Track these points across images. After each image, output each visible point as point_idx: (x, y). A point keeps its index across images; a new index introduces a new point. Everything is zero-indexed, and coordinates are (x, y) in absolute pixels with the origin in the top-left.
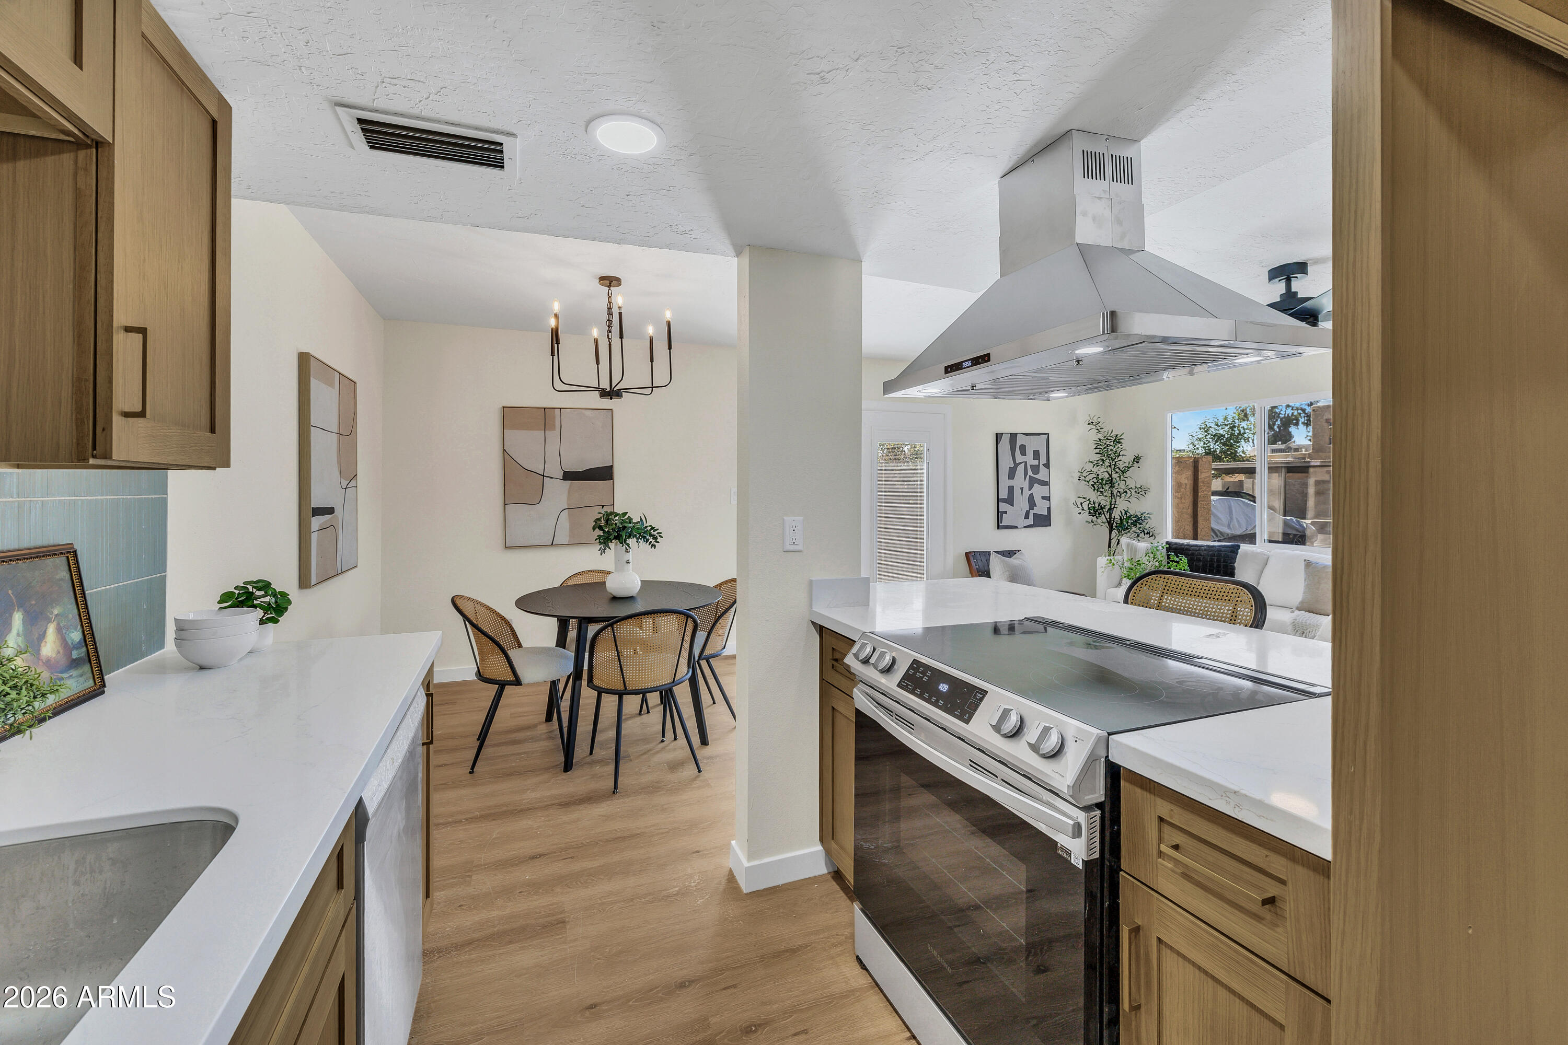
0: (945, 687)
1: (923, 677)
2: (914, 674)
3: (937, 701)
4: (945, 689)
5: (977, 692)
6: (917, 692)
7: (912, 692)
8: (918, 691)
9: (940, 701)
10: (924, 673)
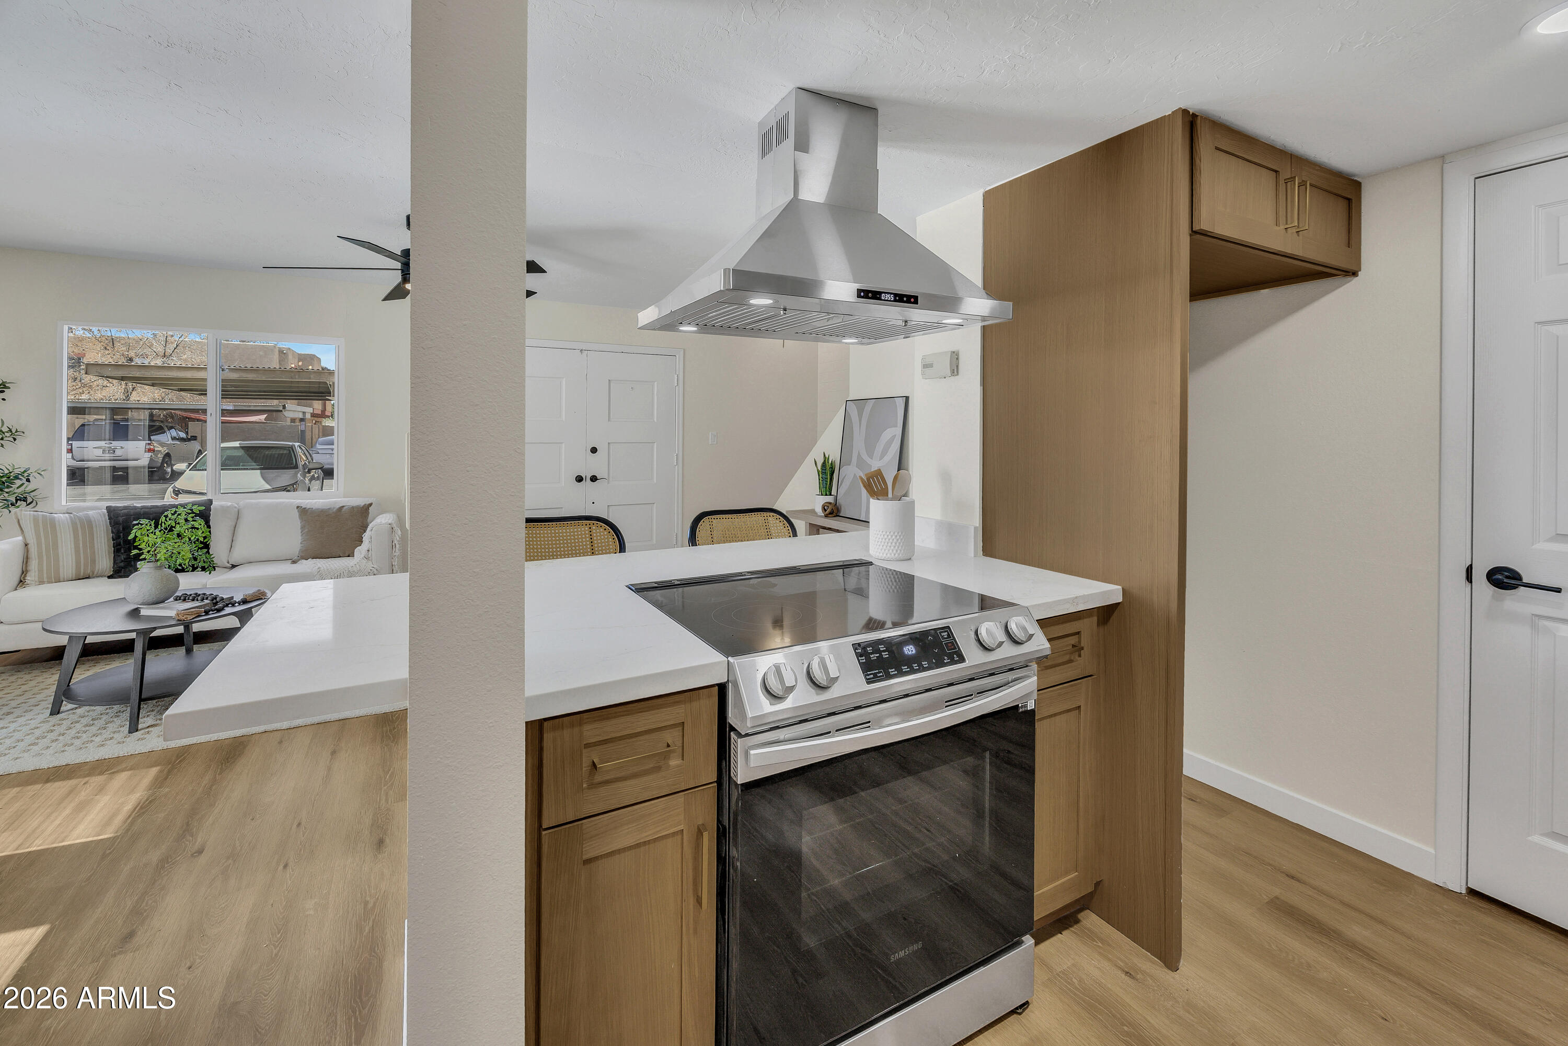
0: (910, 649)
1: (881, 655)
2: (868, 658)
3: (920, 665)
4: (912, 651)
5: (940, 633)
6: (892, 673)
7: (889, 677)
8: (892, 671)
9: (923, 663)
10: (878, 651)
